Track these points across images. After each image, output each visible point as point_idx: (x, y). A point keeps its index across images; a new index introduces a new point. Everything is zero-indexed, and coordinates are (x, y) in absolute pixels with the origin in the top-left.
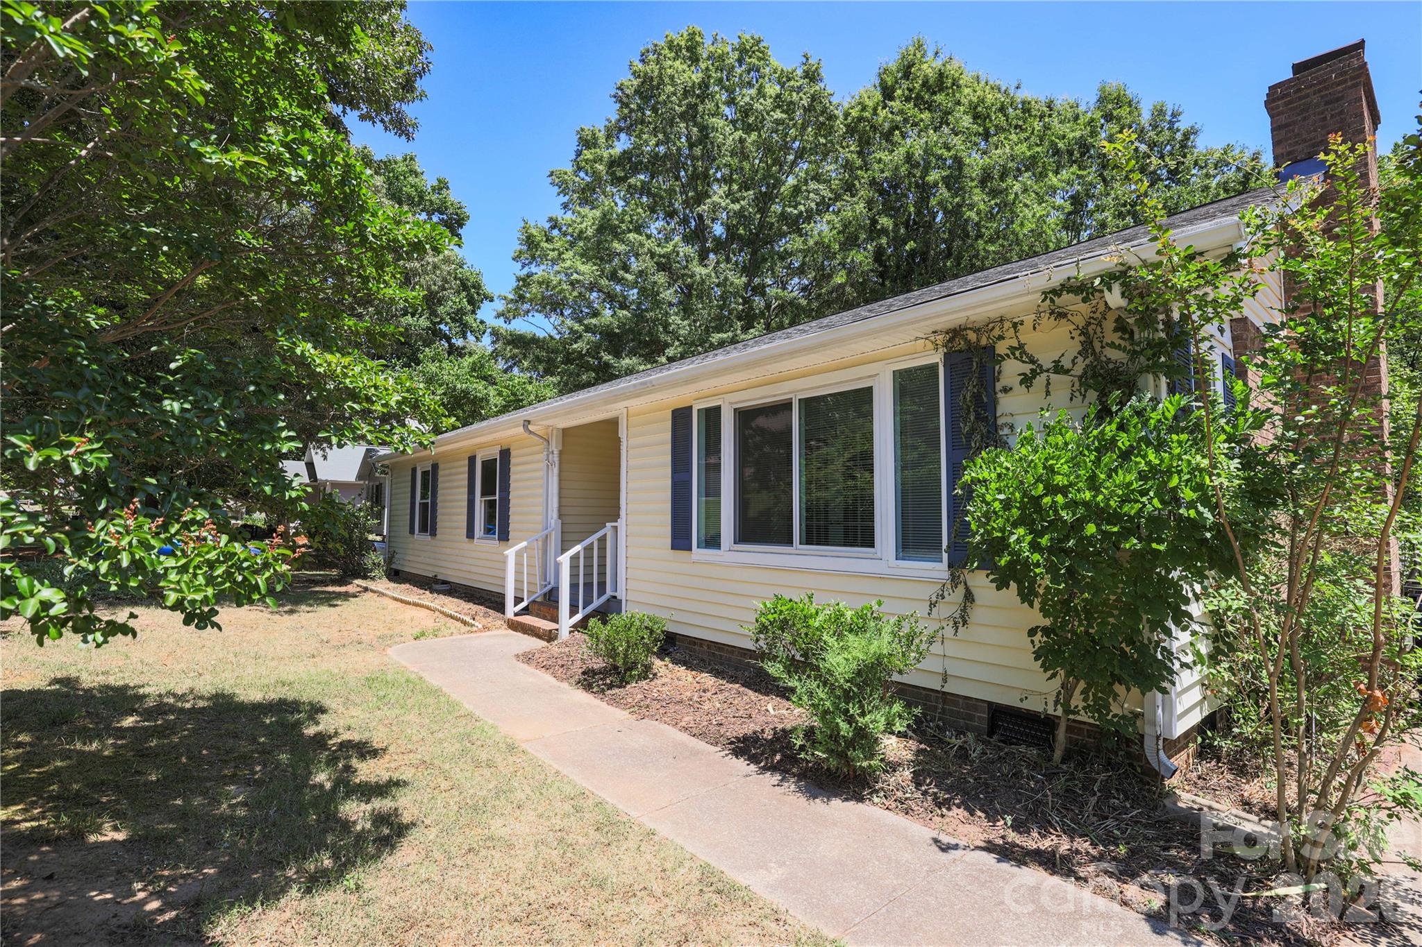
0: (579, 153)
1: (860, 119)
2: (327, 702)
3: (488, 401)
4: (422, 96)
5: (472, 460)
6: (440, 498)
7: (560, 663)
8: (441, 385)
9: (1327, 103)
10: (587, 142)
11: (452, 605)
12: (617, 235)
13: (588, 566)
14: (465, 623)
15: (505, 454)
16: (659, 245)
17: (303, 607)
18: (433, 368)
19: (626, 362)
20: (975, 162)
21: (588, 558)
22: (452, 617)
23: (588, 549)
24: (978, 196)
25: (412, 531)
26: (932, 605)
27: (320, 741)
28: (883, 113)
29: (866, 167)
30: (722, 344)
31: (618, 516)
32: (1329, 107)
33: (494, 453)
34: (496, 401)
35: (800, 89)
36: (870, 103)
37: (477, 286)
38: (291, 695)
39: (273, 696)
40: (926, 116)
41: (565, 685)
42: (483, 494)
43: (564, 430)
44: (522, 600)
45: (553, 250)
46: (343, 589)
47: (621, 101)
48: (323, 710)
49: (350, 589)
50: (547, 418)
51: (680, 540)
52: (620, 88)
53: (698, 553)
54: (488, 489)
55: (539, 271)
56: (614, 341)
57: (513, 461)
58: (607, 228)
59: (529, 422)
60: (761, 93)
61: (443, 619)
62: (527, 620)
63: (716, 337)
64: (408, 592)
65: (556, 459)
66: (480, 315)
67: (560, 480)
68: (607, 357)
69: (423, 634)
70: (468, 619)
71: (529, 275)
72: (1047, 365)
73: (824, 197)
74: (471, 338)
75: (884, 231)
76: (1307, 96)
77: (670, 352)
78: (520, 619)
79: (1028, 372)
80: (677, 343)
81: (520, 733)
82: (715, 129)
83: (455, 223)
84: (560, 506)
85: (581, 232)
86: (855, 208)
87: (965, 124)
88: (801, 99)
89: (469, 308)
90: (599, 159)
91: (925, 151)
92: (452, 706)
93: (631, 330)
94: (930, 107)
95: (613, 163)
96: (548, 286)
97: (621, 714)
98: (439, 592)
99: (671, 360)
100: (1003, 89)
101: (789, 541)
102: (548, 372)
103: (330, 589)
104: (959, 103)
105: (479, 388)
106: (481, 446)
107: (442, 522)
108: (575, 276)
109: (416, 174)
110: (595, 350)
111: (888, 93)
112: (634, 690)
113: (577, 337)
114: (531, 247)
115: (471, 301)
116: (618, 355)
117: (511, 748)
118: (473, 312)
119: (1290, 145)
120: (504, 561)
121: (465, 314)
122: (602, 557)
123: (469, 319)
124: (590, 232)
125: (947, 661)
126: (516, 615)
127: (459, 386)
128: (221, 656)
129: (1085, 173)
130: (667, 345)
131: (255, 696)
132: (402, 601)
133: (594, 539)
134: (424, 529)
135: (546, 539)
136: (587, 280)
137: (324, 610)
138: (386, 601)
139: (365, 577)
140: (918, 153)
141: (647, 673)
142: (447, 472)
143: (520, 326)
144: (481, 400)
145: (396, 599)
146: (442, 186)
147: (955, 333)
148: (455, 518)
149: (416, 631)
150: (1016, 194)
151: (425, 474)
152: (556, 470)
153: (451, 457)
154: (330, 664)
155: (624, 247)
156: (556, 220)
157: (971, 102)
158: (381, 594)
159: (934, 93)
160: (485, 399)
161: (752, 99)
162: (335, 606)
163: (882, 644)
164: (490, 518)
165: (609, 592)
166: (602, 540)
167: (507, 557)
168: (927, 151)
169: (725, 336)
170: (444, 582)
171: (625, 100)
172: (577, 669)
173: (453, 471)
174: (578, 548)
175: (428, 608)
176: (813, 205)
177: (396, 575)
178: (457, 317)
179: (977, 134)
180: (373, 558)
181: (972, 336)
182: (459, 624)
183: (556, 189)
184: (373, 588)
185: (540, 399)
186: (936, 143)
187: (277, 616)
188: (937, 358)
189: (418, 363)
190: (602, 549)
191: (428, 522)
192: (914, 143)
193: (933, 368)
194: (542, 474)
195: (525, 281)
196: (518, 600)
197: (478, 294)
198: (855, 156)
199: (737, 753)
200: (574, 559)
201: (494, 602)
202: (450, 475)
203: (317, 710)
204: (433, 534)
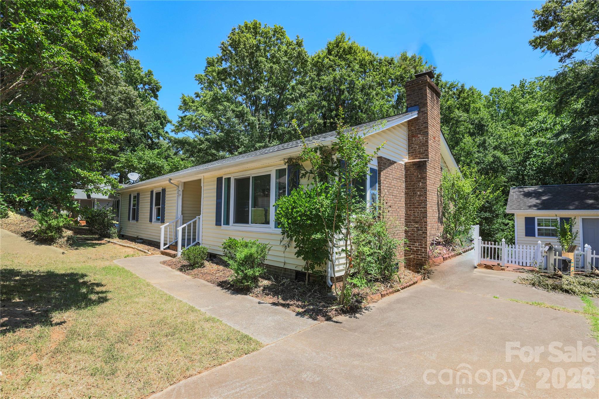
0: (206, 68)
1: (318, 62)
2: (88, 274)
3: (163, 168)
4: (136, 48)
5: (152, 192)
6: (140, 207)
7: (174, 263)
8: (144, 161)
9: (419, 90)
10: (210, 64)
11: (141, 247)
12: (220, 103)
13: (189, 233)
14: (145, 252)
15: (164, 190)
16: (236, 107)
17: (82, 248)
18: (141, 153)
19: (221, 153)
20: (360, 83)
21: (189, 229)
22: (141, 251)
23: (189, 226)
24: (359, 96)
25: (129, 220)
26: (281, 241)
27: (85, 283)
28: (326, 60)
29: (319, 80)
30: (260, 148)
31: (200, 214)
32: (420, 91)
33: (160, 190)
34: (167, 168)
35: (294, 49)
36: (322, 56)
37: (165, 117)
38: (75, 272)
39: (69, 272)
40: (343, 63)
41: (174, 270)
42: (156, 205)
43: (184, 183)
44: (167, 244)
45: (194, 106)
46: (100, 242)
47: (223, 49)
48: (86, 276)
49: (103, 242)
50: (180, 178)
51: (218, 223)
52: (222, 44)
53: (223, 227)
54: (157, 204)
55: (188, 114)
56: (218, 145)
57: (166, 193)
58: (216, 99)
59: (171, 179)
60: (279, 50)
61: (137, 251)
62: (168, 251)
63: (258, 145)
64: (126, 243)
65: (181, 193)
66: (166, 129)
67: (183, 201)
68: (214, 151)
69: (128, 256)
70: (146, 251)
71: (185, 116)
72: (309, 171)
73: (302, 92)
74: (161, 138)
75: (324, 106)
76: (414, 87)
77: (240, 150)
78: (165, 251)
79: (304, 173)
80: (243, 147)
81: (153, 282)
82: (261, 62)
83: (155, 90)
84: (182, 210)
85: (205, 101)
86: (314, 97)
87: (357, 68)
88: (294, 53)
89: (161, 127)
90: (214, 71)
91: (341, 77)
92: (132, 275)
93: (224, 140)
94: (344, 59)
95: (219, 73)
96: (192, 121)
97: (189, 277)
98: (138, 243)
99: (240, 153)
100: (372, 54)
101: (248, 223)
102: (192, 155)
103: (94, 242)
104: (355, 59)
105: (161, 162)
106: (155, 187)
107: (141, 216)
108: (203, 117)
109: (139, 69)
110: (209, 148)
111: (330, 52)
112: (196, 271)
113: (202, 142)
114: (185, 105)
115: (162, 124)
116: (218, 151)
117: (148, 285)
118: (163, 128)
119: (410, 101)
120: (160, 230)
121: (159, 129)
122: (195, 229)
123: (160, 131)
124: (209, 101)
125: (285, 259)
126: (164, 249)
127: (151, 162)
128: (49, 261)
129: (400, 88)
130: (239, 147)
131: (63, 272)
132: (123, 246)
133: (191, 222)
134: (133, 219)
135: (177, 222)
136: (209, 119)
137: (90, 249)
138: (116, 246)
139: (109, 238)
140: (338, 77)
141: (202, 265)
142: (143, 196)
143: (180, 136)
144: (161, 167)
145: (121, 245)
146: (150, 73)
147: (290, 160)
148: (146, 214)
149: (126, 255)
150: (373, 95)
151: (135, 197)
152: (181, 197)
153: (144, 191)
154: (91, 264)
155: (222, 107)
156: (198, 94)
157: (360, 59)
158: (115, 244)
159: (347, 55)
160: (162, 167)
161: (275, 52)
162: (95, 247)
163: (254, 250)
164: (158, 215)
165: (197, 241)
166: (195, 223)
167: (161, 228)
168: (342, 76)
169: (261, 144)
170: (141, 239)
171: (224, 49)
172: (179, 265)
173: (145, 196)
174: (185, 225)
175: (132, 248)
176: (298, 95)
177: (122, 237)
178: (156, 130)
179: (361, 72)
180: (113, 230)
181: (294, 161)
182: (143, 253)
183: (197, 82)
184: (112, 241)
185: (186, 167)
186: (345, 74)
187: (71, 250)
188: (286, 167)
189: (135, 151)
190: (195, 226)
191: (135, 216)
192: (338, 73)
193: (285, 169)
194: (176, 198)
195: (183, 119)
196: (165, 244)
197: (165, 120)
198: (315, 76)
199: (218, 286)
200: (184, 229)
201: (156, 245)
202: (144, 198)
203: (83, 276)
204: (137, 220)
